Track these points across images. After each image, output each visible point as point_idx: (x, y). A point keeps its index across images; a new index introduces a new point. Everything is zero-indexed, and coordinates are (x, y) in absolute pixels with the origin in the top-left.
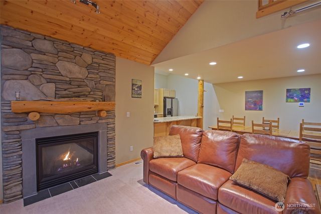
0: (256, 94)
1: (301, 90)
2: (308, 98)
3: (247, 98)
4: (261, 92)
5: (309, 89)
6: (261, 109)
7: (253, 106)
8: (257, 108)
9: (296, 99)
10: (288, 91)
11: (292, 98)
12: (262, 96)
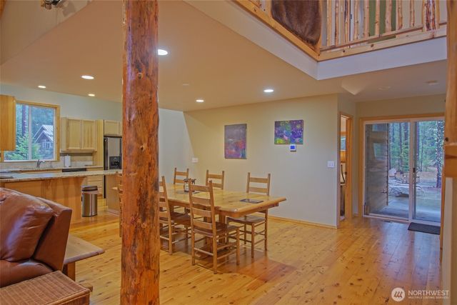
0: (238, 130)
1: (291, 122)
2: (300, 137)
3: (227, 136)
4: (245, 126)
5: (301, 122)
6: (244, 157)
7: (234, 151)
8: (239, 155)
9: (286, 138)
10: (277, 124)
11: (282, 137)
12: (245, 134)
